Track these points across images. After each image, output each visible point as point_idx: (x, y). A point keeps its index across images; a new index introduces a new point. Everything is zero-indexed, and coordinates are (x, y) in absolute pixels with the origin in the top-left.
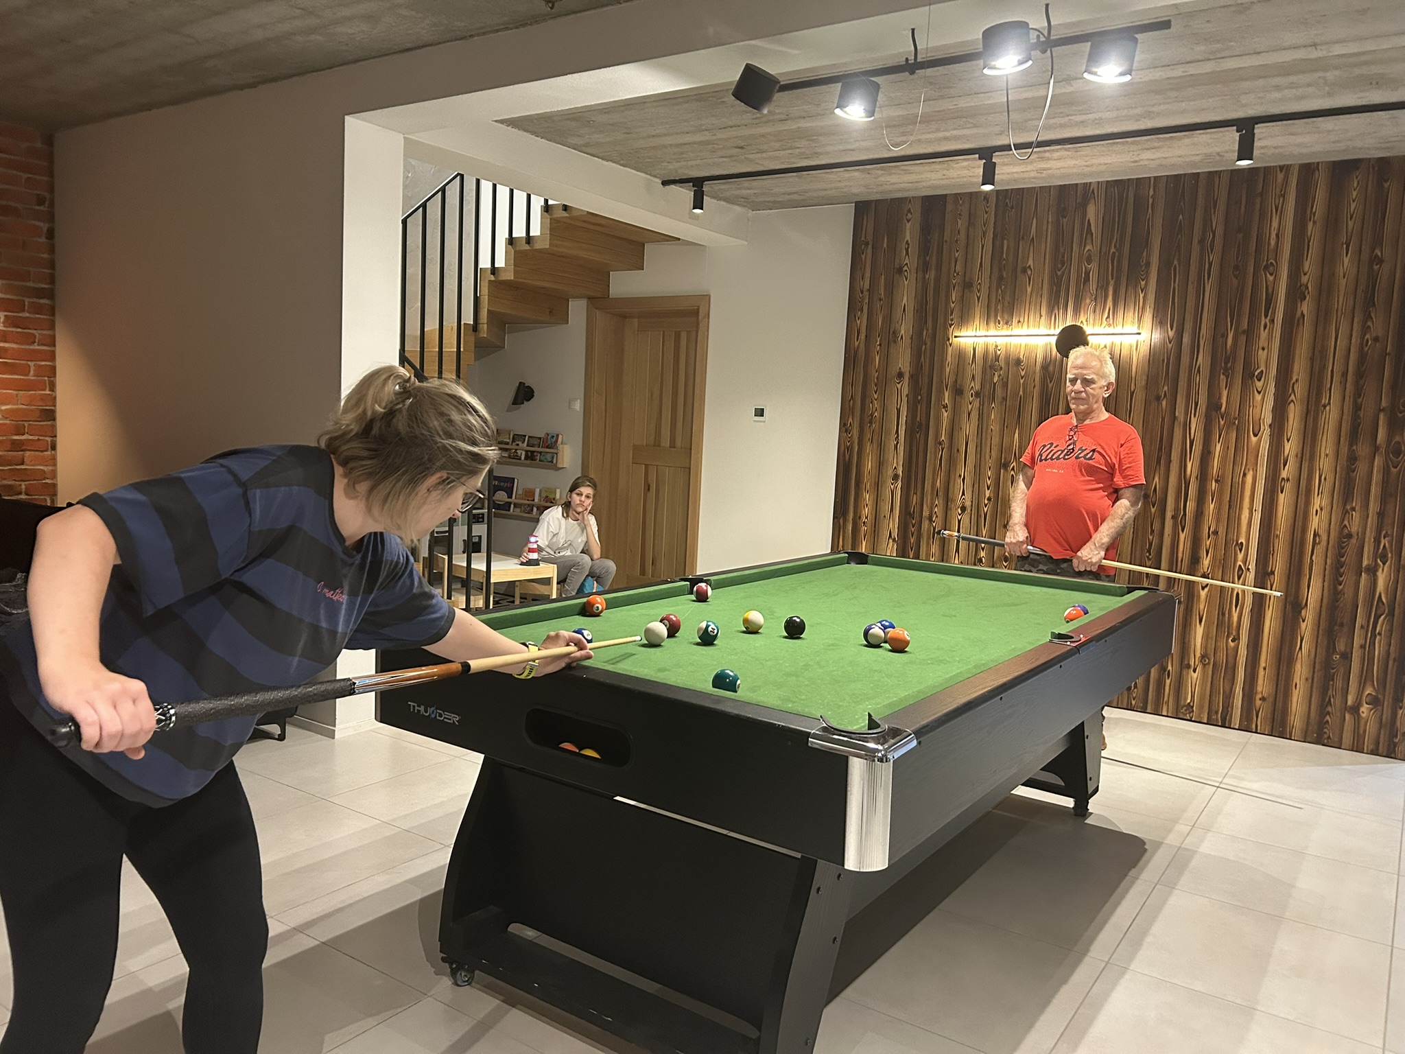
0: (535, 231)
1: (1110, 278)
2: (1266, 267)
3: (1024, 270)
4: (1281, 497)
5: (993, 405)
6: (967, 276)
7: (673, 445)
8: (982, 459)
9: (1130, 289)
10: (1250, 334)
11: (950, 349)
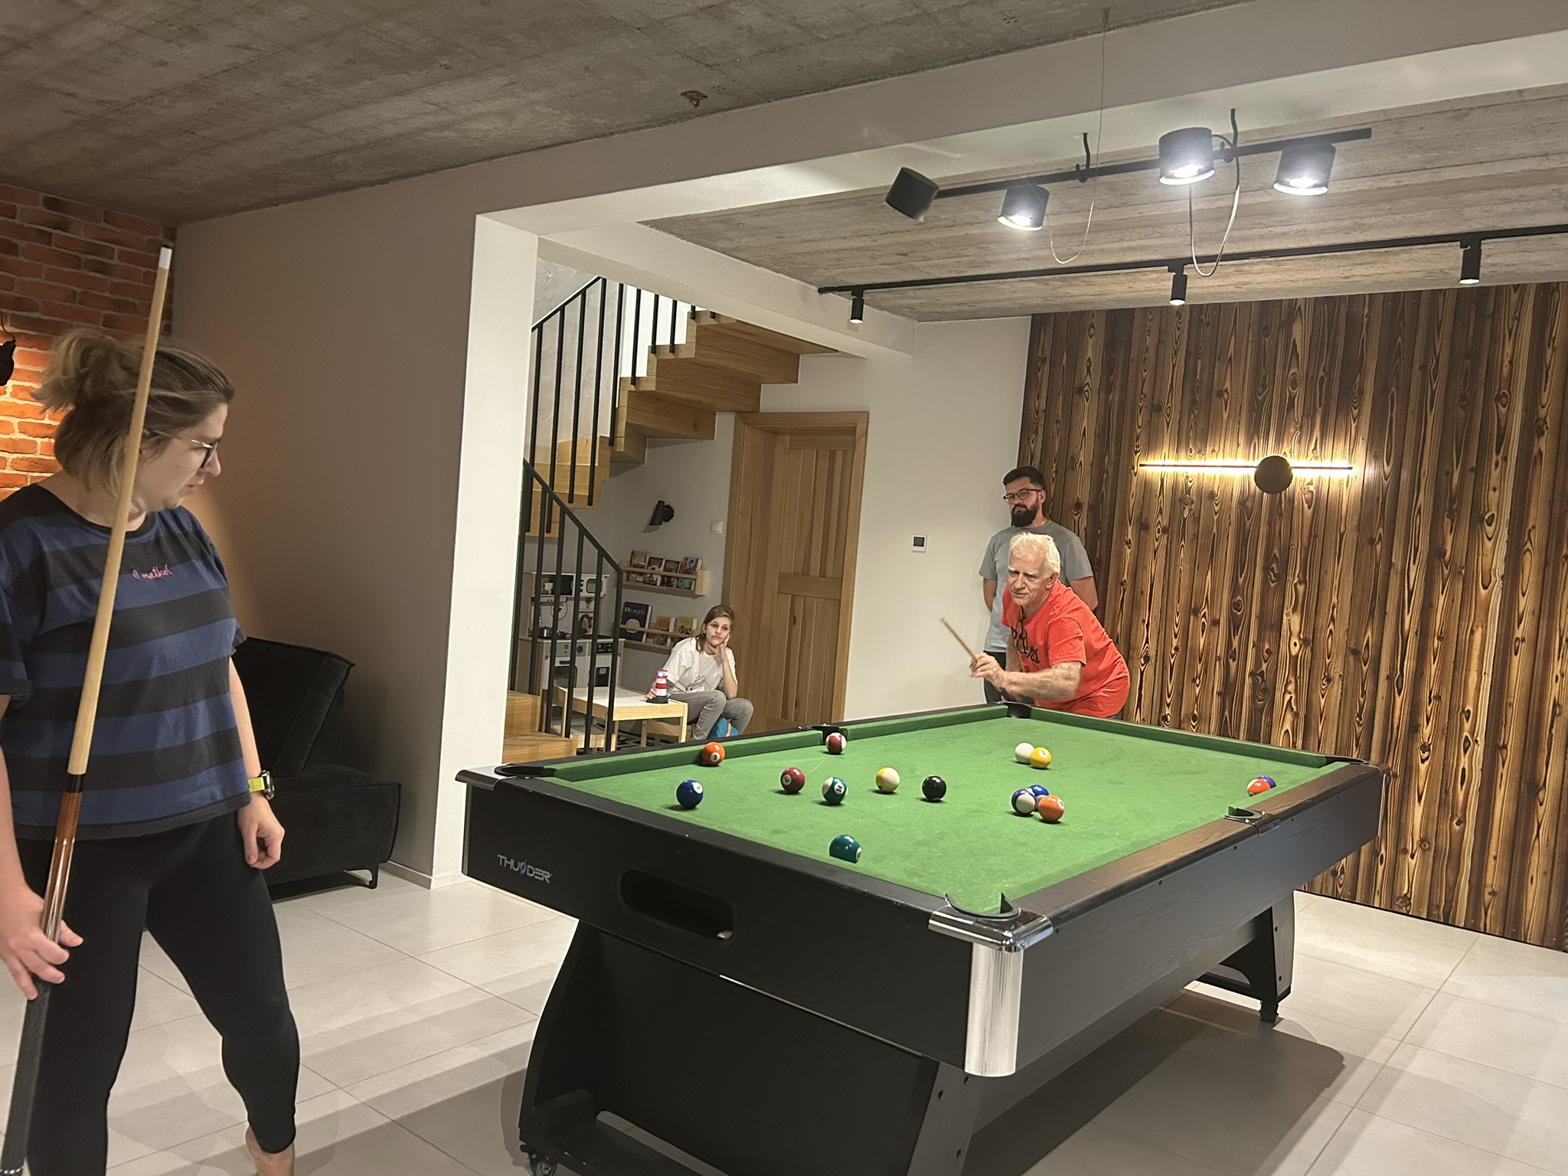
0: (681, 339)
1: (1318, 405)
2: (1498, 398)
3: (1220, 394)
4: (1515, 660)
5: (1183, 543)
6: (1156, 398)
7: (823, 575)
8: (1170, 603)
9: (1340, 420)
10: (1479, 472)
11: (1135, 479)
